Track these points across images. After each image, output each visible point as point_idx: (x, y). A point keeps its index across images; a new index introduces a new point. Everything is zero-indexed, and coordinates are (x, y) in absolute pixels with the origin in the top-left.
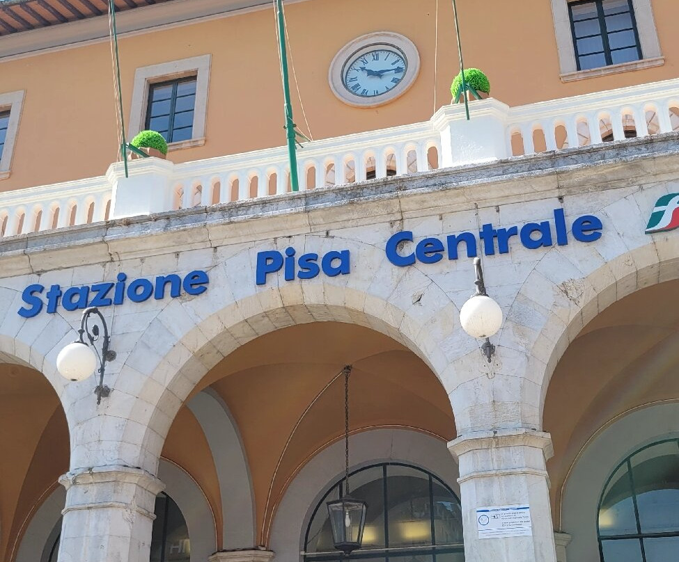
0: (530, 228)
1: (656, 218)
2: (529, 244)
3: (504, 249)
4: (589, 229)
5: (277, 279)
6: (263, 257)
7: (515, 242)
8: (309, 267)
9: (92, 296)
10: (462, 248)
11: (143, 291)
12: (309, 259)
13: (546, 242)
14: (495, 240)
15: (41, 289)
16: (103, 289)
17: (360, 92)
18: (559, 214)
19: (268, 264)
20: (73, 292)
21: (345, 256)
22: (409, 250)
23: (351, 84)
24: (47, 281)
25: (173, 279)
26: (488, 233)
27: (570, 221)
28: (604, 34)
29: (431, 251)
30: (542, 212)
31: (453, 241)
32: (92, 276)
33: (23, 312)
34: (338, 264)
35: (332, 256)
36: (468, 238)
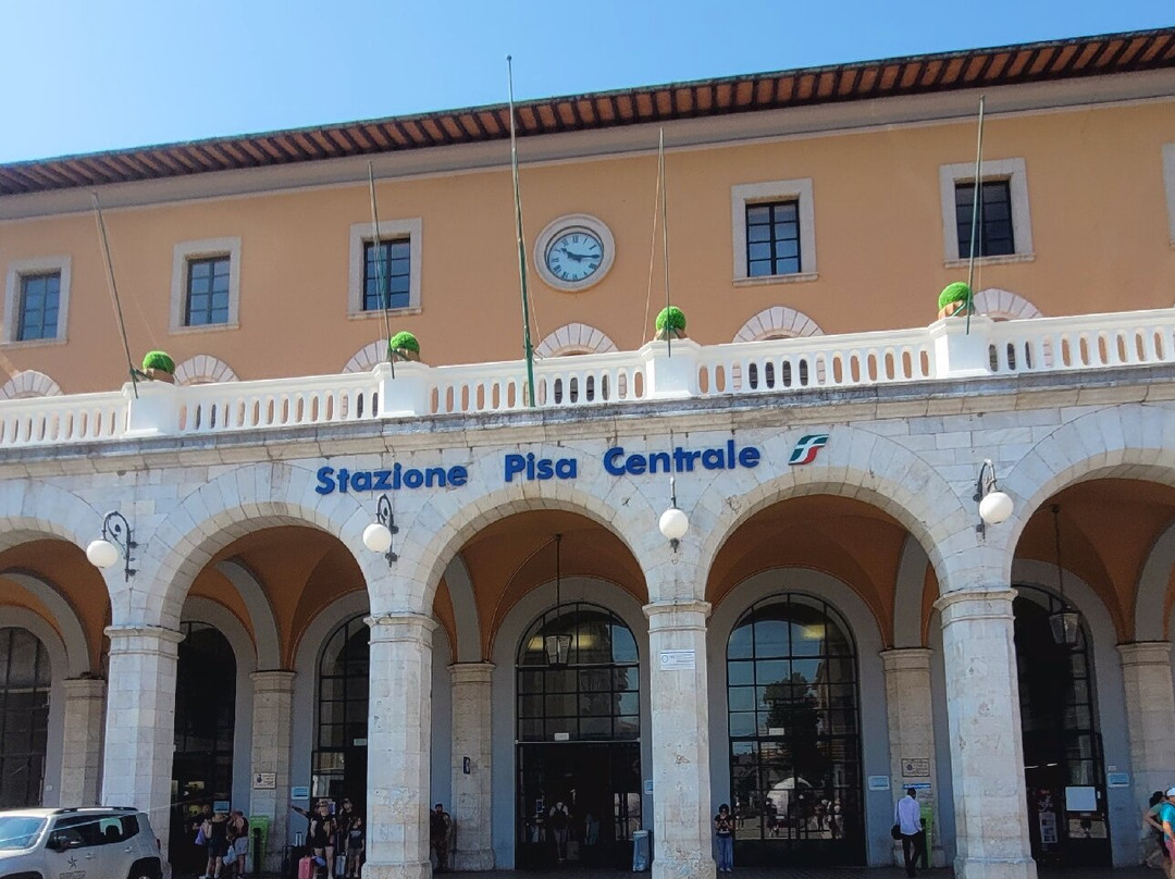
0: (710, 452)
1: (797, 453)
2: (709, 466)
3: (690, 468)
4: (750, 457)
5: (521, 478)
6: (510, 459)
7: (698, 462)
8: (546, 470)
9: (375, 480)
10: (660, 464)
11: (416, 479)
12: (545, 463)
13: (720, 465)
14: (684, 460)
15: (332, 471)
16: (383, 475)
17: (561, 274)
18: (731, 444)
19: (514, 465)
20: (359, 476)
21: (573, 463)
22: (620, 462)
23: (554, 265)
24: (337, 464)
25: (439, 471)
26: (679, 453)
27: (738, 450)
28: (773, 241)
29: (636, 465)
30: (718, 441)
31: (654, 458)
32: (372, 464)
33: (319, 489)
34: (568, 469)
35: (563, 462)
36: (664, 456)
